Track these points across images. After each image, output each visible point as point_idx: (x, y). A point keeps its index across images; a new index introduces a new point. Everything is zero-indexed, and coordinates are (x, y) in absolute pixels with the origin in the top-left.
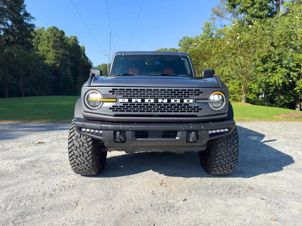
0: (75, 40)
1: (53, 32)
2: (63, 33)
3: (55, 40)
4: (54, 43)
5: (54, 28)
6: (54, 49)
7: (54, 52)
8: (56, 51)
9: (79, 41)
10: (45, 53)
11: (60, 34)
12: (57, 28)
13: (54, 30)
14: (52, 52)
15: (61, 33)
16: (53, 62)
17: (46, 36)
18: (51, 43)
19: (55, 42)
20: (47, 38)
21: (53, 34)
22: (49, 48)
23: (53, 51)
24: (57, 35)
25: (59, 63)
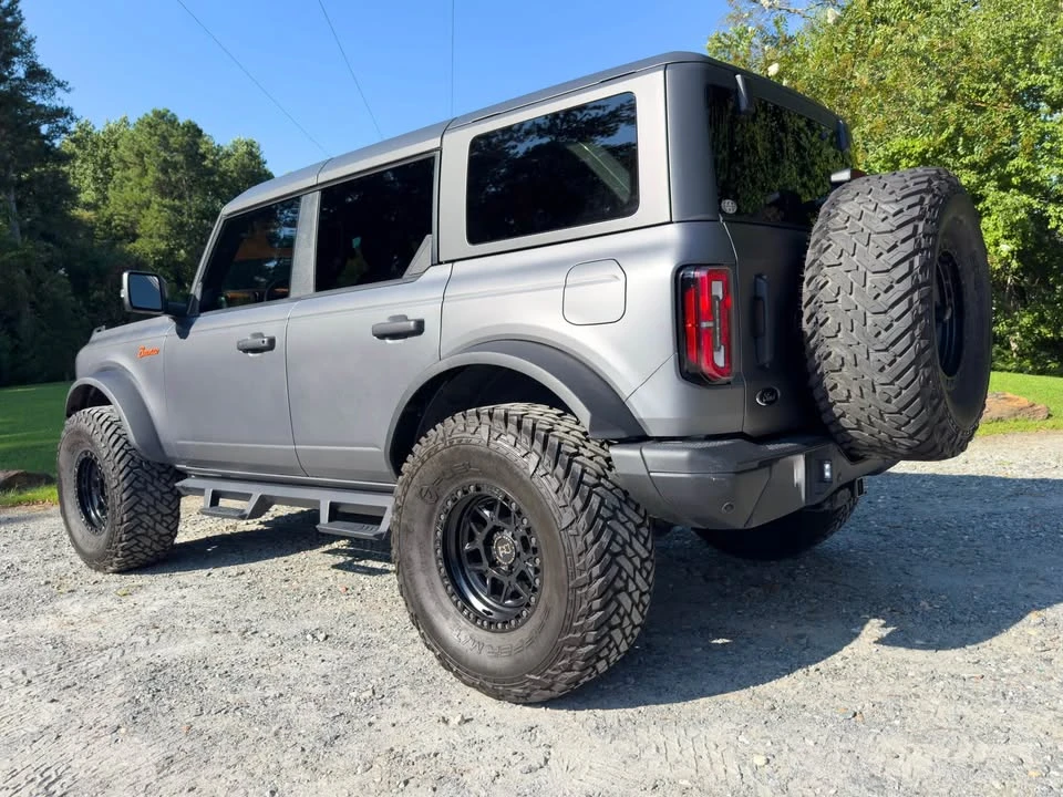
0: (250, 153)
1: (158, 133)
2: (194, 132)
3: (165, 160)
4: (164, 171)
5: (161, 116)
6: (163, 194)
7: (165, 206)
8: (172, 203)
9: (264, 157)
10: (133, 214)
11: (183, 135)
12: (173, 115)
13: (161, 122)
14: (156, 207)
15: (188, 131)
16: (163, 246)
17: (131, 149)
18: (153, 174)
19: (165, 167)
20: (137, 155)
21: (156, 138)
22: (146, 194)
23: (159, 204)
24: (172, 140)
25: (188, 245)
